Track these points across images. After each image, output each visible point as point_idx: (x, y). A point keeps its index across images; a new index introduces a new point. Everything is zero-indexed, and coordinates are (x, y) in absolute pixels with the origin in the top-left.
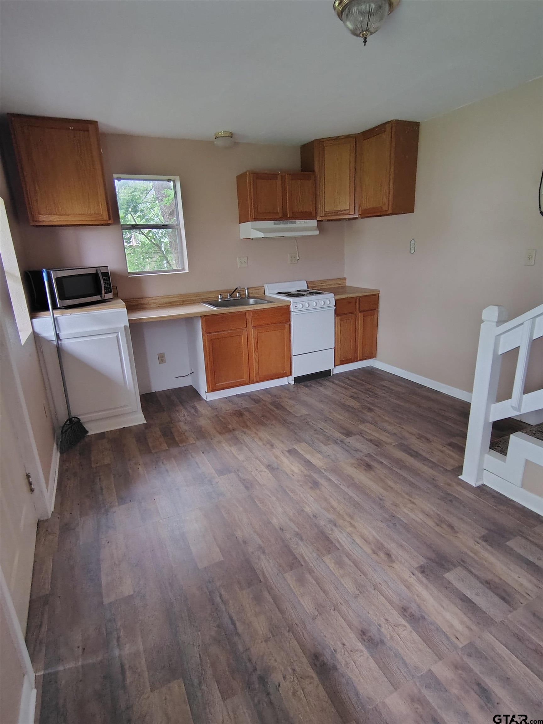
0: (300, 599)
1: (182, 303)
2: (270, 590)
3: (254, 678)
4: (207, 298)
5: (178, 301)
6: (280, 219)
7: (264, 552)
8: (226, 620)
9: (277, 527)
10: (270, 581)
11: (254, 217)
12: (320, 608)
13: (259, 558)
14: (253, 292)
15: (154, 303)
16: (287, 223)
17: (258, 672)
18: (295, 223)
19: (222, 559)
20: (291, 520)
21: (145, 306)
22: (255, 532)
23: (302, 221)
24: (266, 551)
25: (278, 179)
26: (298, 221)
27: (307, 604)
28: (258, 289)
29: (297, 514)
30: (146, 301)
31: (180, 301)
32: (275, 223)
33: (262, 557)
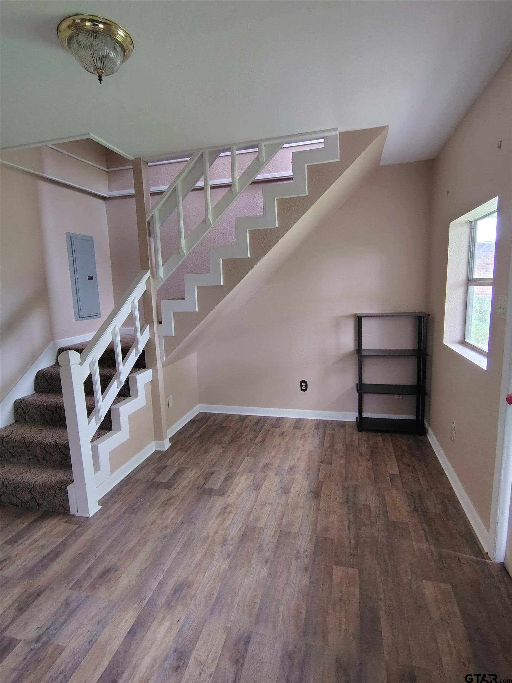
0: (301, 517)
2: (315, 530)
3: (350, 504)
7: (298, 552)
8: (353, 530)
9: (268, 566)
10: (310, 534)
12: (294, 509)
13: (305, 551)
17: (347, 505)
19: (334, 566)
20: (250, 565)
22: (289, 573)
24: (295, 552)
27: (300, 513)
29: (238, 568)
33: (302, 550)
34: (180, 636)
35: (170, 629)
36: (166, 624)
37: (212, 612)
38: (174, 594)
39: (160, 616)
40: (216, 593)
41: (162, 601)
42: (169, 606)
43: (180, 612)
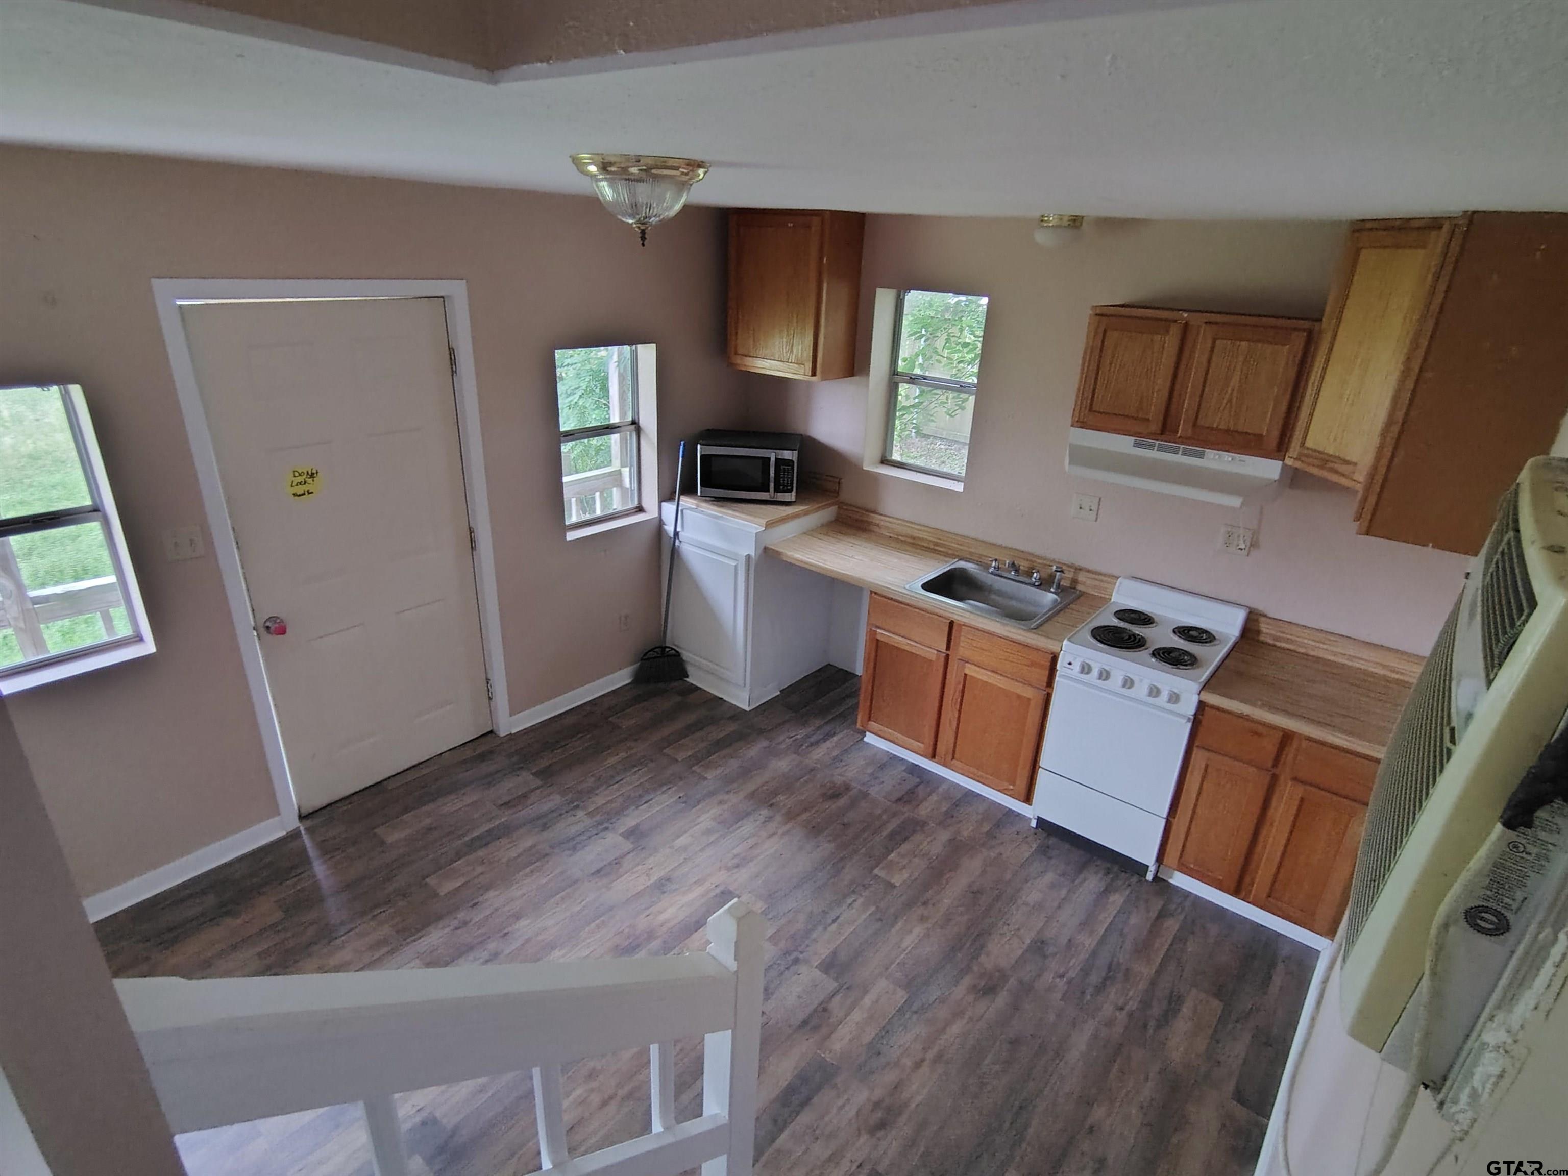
1: (932, 547)
4: (981, 556)
5: (927, 540)
6: (1154, 436)
11: (1077, 419)
14: (1089, 582)
15: (887, 528)
16: (1150, 447)
18: (1201, 455)
21: (872, 527)
23: (1227, 456)
25: (1171, 332)
26: (1210, 453)
28: (1102, 581)
30: (876, 518)
31: (930, 541)
32: (1136, 445)
34: (653, 902)
35: (660, 912)
36: (662, 918)
37: (611, 909)
38: (638, 946)
39: (664, 929)
40: (593, 925)
41: (655, 944)
42: (651, 935)
43: (642, 923)
